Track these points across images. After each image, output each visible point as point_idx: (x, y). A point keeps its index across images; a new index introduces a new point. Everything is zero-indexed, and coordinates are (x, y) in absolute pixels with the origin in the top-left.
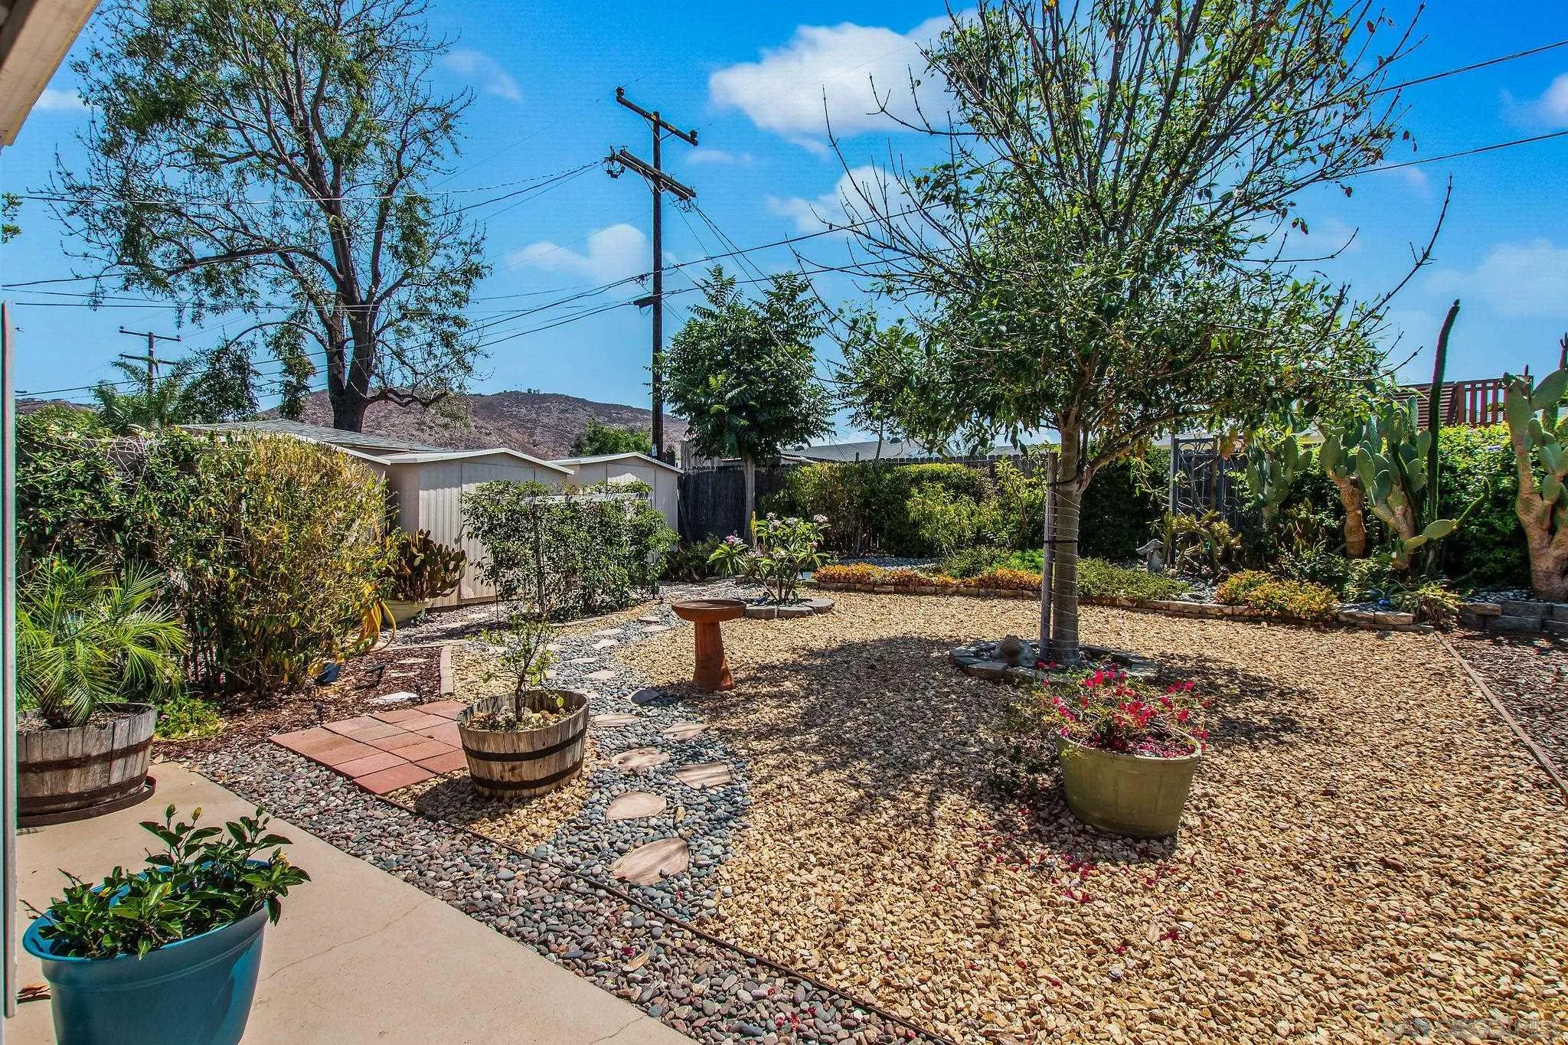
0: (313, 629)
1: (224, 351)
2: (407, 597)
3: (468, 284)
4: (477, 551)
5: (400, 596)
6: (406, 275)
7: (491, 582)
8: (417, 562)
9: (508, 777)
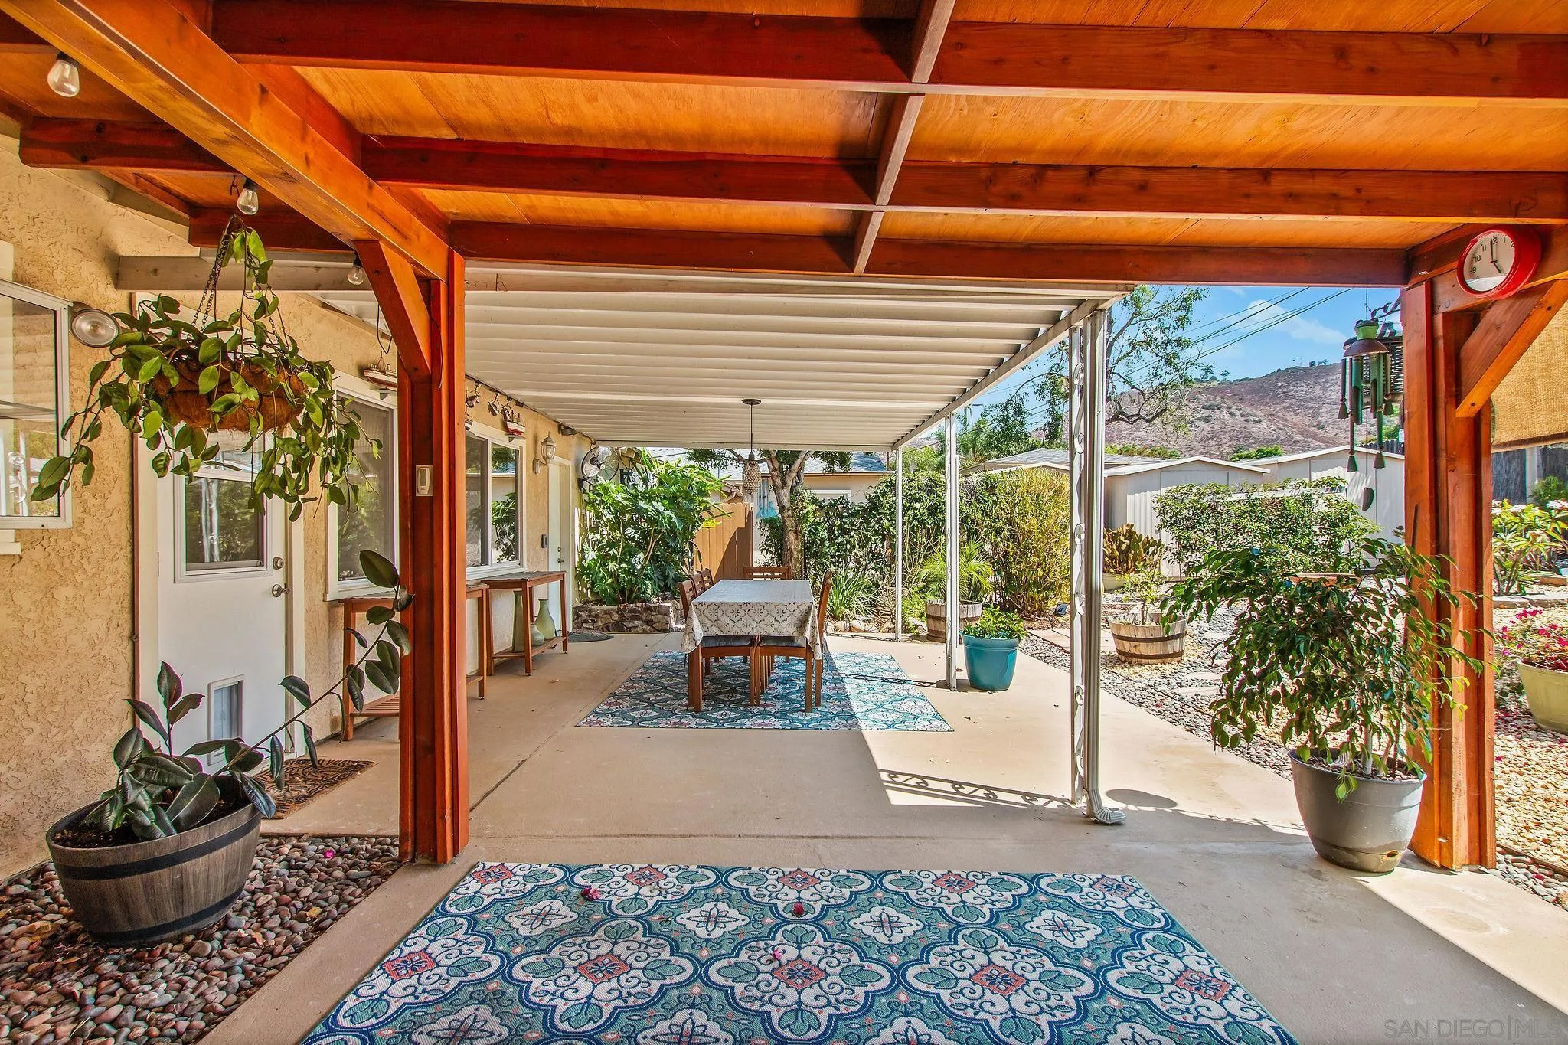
0: (1050, 579)
1: (1009, 402)
2: (1118, 573)
3: (1187, 309)
4: (1167, 538)
5: (1112, 570)
6: (1134, 315)
7: (1175, 561)
8: (1124, 547)
9: (1133, 651)
